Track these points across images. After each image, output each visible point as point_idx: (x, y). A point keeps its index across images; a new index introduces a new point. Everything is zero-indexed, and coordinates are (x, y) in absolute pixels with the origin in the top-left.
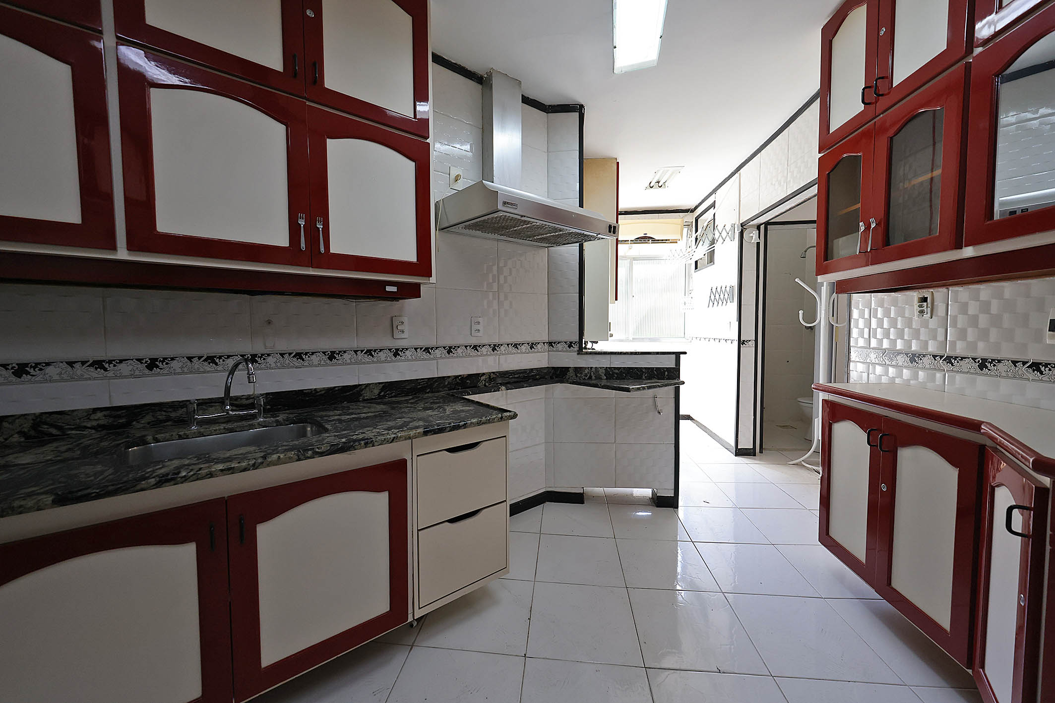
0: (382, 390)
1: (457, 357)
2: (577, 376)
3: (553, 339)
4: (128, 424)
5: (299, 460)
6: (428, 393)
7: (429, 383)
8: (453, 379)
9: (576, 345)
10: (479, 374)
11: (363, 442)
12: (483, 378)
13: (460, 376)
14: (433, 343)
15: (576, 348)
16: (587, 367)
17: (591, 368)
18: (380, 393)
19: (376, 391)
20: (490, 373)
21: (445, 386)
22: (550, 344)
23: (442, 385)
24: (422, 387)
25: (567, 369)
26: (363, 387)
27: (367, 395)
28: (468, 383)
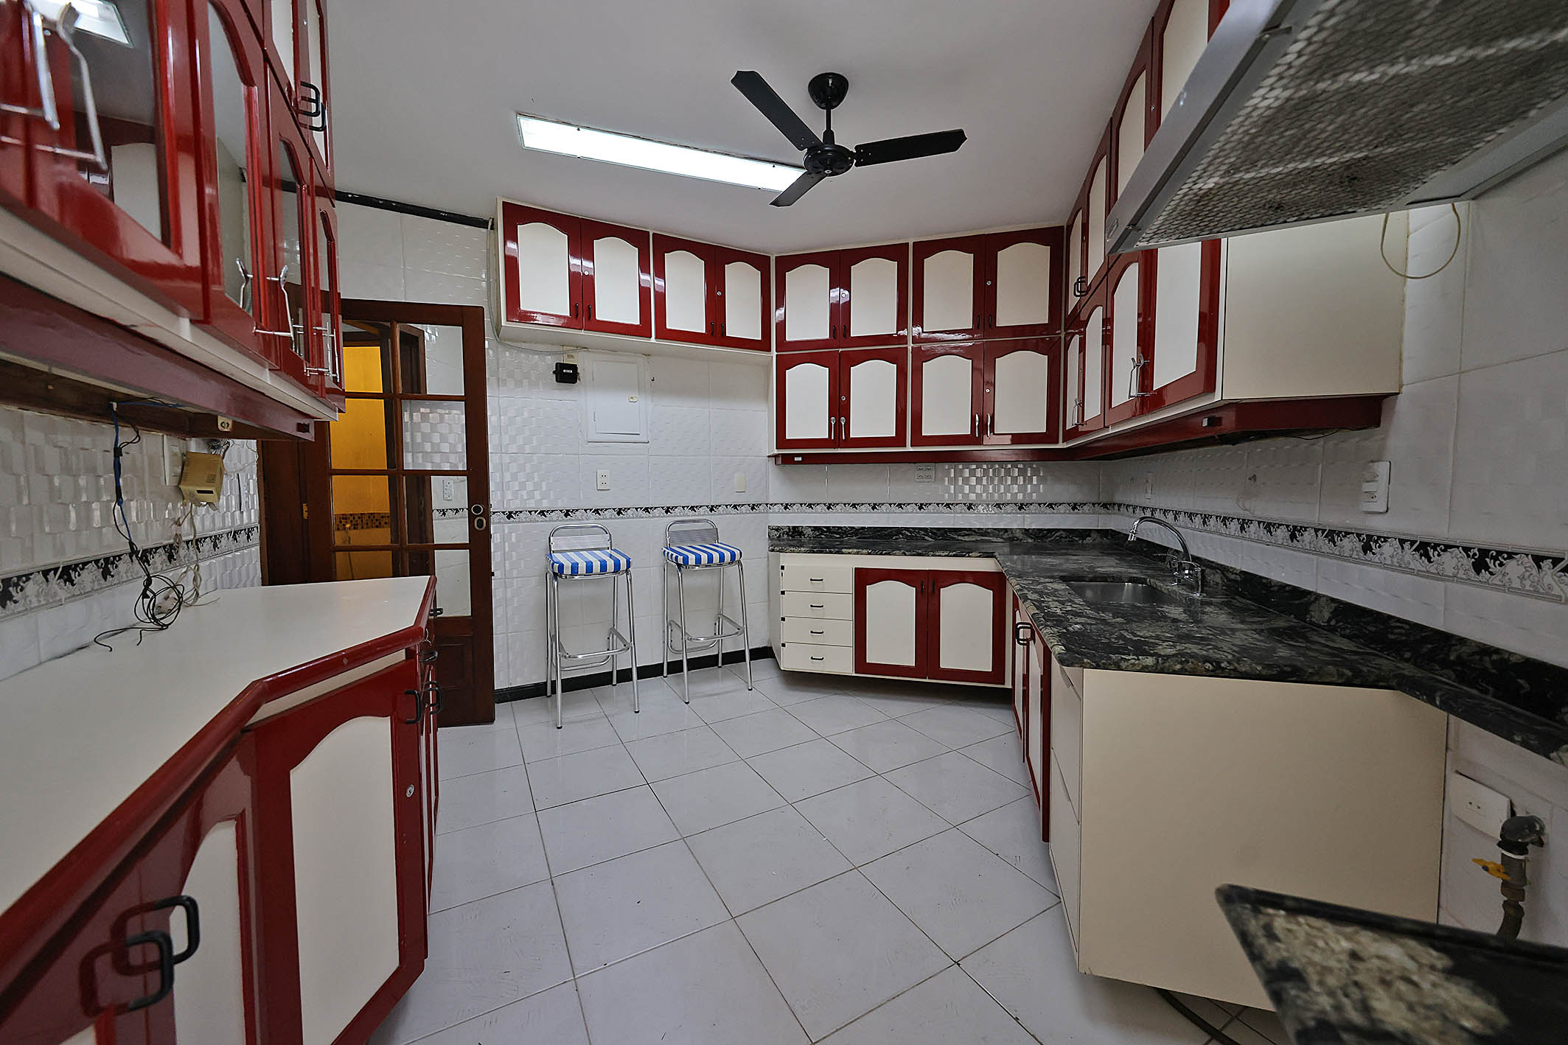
8: (1474, 654)
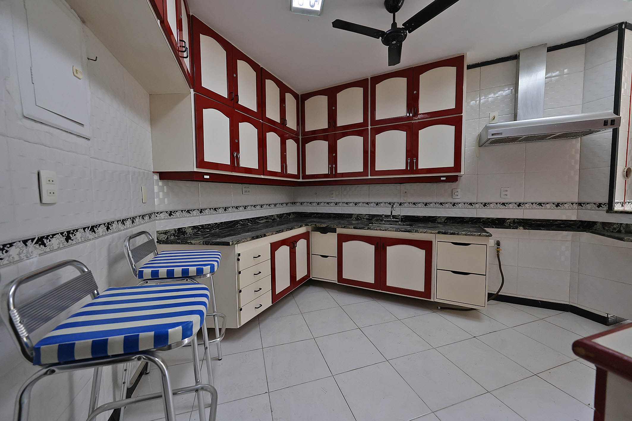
0: (446, 220)
1: (490, 208)
2: (604, 229)
3: (581, 201)
4: (371, 219)
5: (396, 231)
6: (470, 224)
7: (471, 220)
9: (606, 206)
10: (506, 218)
11: (415, 231)
12: (508, 221)
13: (491, 218)
14: (474, 201)
15: (606, 208)
16: (616, 222)
17: (621, 224)
18: (445, 221)
19: (443, 220)
20: (514, 219)
21: (481, 222)
22: (580, 204)
23: (479, 221)
24: (466, 221)
25: (595, 223)
26: (438, 217)
27: (439, 221)
28: (497, 222)
